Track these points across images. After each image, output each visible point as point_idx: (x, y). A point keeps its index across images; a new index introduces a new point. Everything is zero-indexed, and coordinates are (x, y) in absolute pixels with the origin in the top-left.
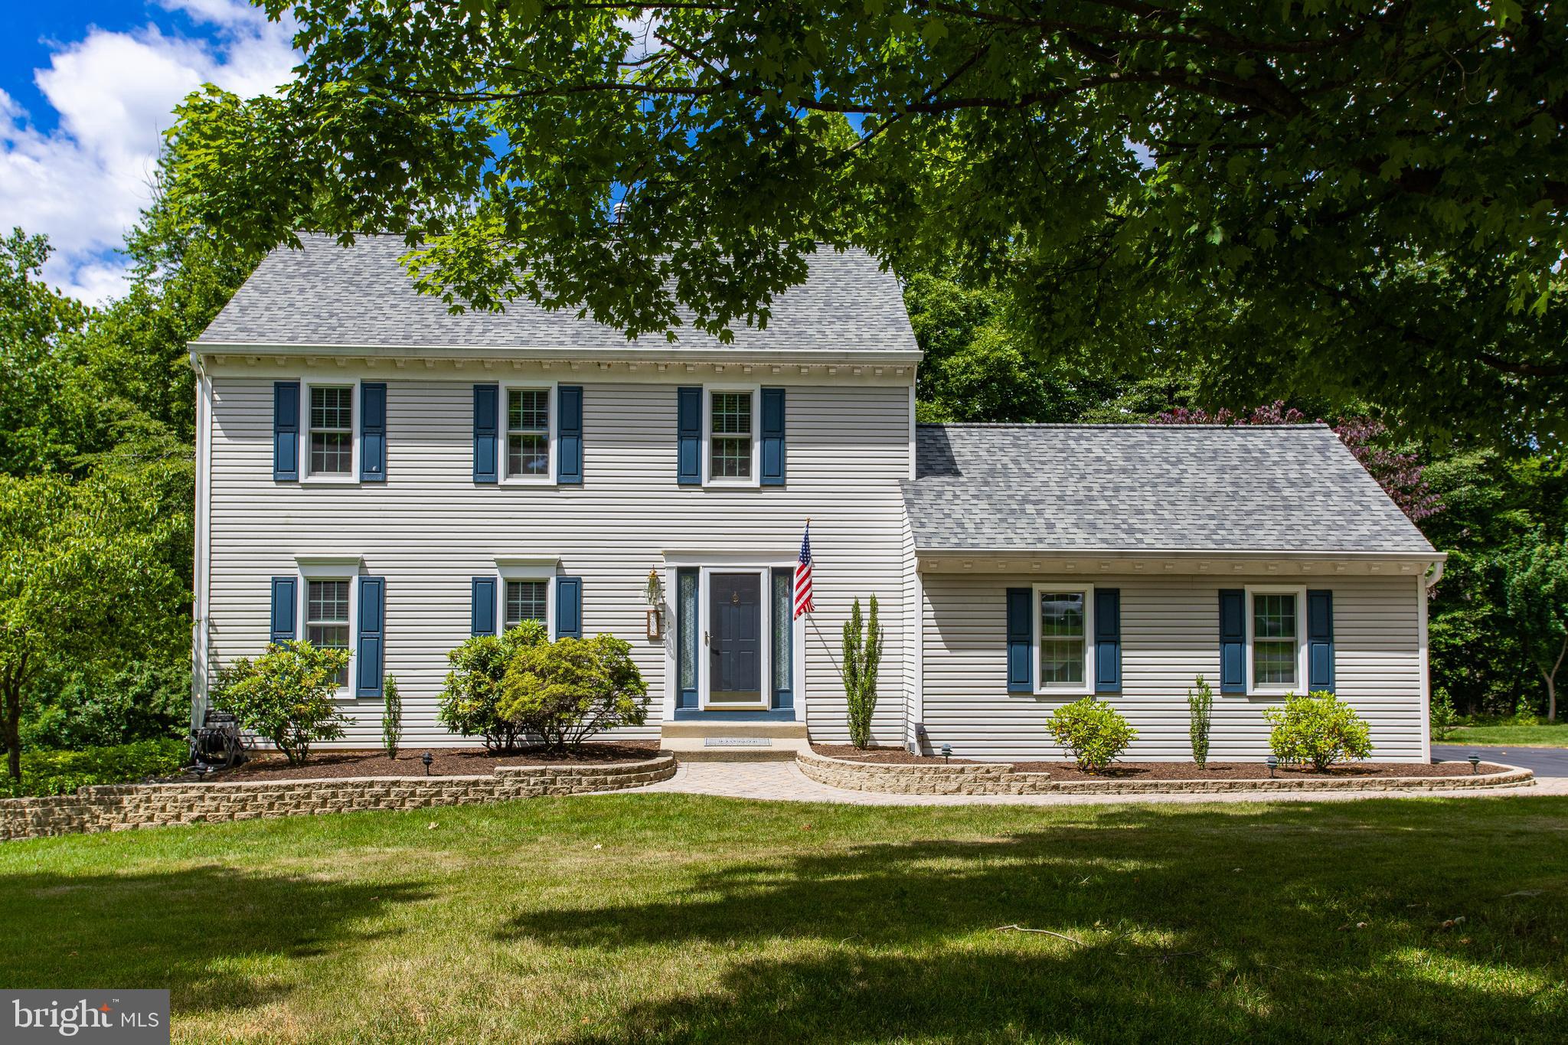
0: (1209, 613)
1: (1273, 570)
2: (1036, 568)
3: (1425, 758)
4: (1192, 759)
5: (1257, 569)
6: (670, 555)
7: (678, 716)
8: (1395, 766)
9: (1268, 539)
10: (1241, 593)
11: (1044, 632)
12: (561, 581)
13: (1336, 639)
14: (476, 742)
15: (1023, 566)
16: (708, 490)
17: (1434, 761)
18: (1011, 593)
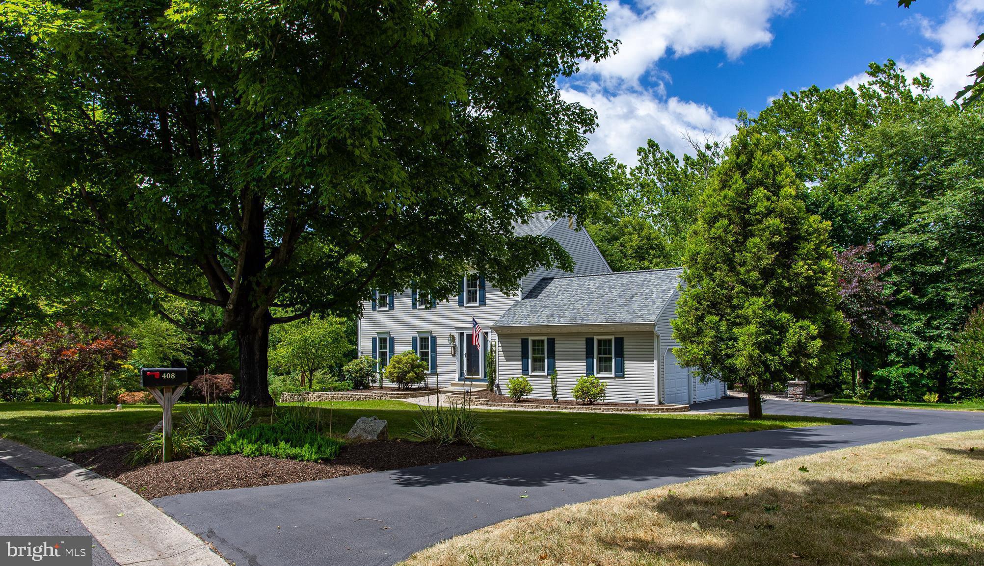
0: (582, 346)
1: (602, 330)
2: (529, 331)
3: (656, 402)
4: (552, 398)
5: (597, 330)
6: (457, 329)
7: (459, 380)
8: (646, 405)
9: (602, 319)
10: (593, 339)
11: (533, 353)
12: (432, 337)
13: (625, 356)
14: (395, 385)
15: (524, 331)
16: (466, 307)
17: (660, 403)
18: (523, 340)
